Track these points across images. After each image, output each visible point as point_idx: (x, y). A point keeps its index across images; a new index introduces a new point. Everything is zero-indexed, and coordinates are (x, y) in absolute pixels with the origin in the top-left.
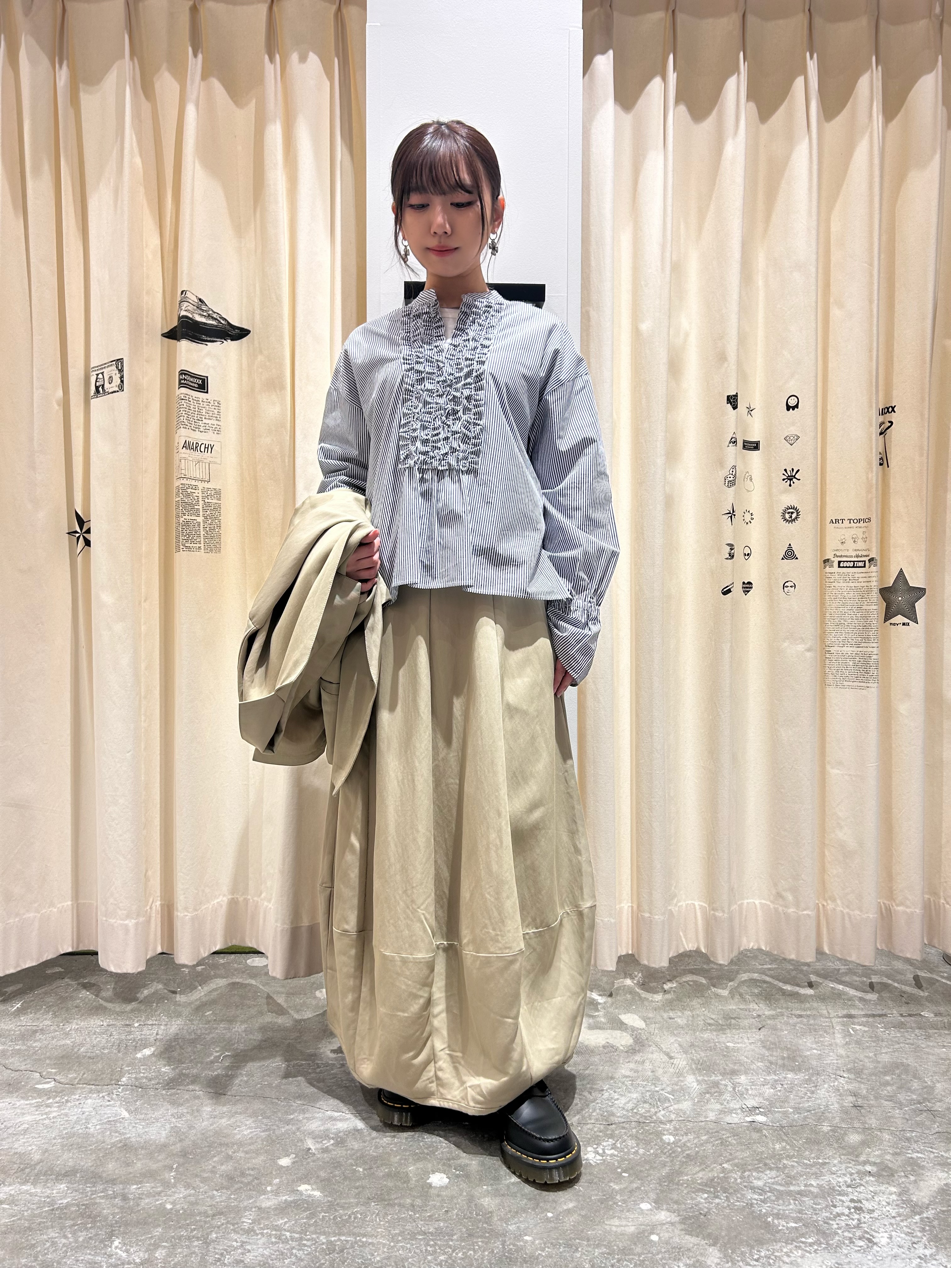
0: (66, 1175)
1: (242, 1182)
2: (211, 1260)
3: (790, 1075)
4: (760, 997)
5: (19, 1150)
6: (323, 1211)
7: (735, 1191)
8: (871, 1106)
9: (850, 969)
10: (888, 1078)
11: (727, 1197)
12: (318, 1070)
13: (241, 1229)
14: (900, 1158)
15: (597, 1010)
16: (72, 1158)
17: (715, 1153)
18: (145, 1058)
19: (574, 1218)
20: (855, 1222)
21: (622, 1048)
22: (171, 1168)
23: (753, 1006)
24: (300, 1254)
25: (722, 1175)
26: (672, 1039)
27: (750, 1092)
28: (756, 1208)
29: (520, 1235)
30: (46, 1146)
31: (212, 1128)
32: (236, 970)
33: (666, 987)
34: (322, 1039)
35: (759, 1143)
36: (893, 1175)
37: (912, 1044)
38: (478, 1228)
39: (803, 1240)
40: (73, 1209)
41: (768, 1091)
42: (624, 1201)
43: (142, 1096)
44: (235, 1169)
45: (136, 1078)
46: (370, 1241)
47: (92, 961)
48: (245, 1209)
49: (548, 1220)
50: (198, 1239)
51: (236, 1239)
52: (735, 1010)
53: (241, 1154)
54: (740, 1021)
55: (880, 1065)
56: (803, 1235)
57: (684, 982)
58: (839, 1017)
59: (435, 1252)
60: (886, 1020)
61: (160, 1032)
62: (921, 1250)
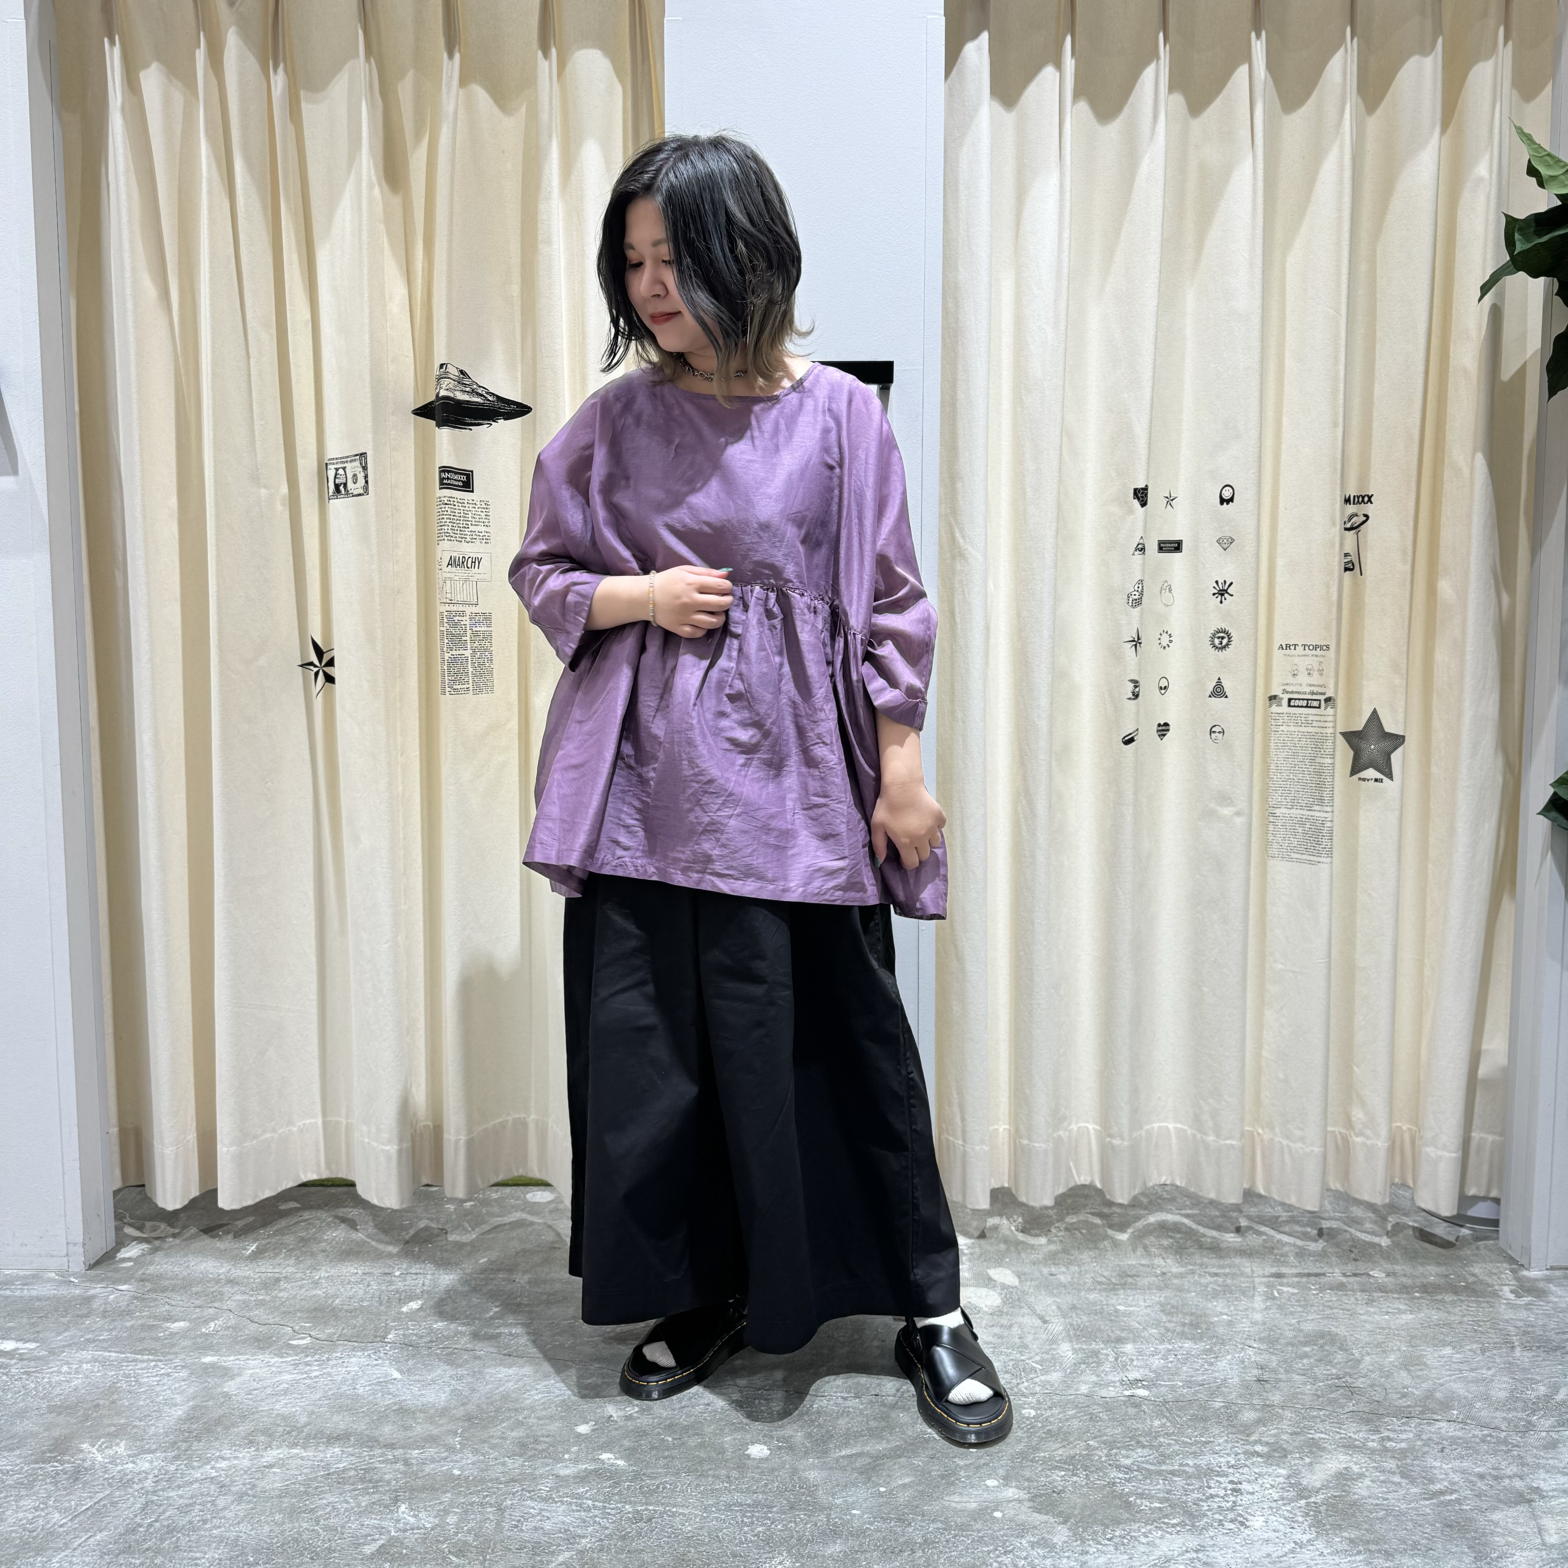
0: (338, 1438)
1: (536, 1450)
2: (507, 1526)
3: (1188, 1345)
4: (1170, 1250)
5: (281, 1412)
6: (627, 1480)
7: (1097, 1469)
8: (1278, 1381)
9: (1292, 1217)
10: (1307, 1349)
11: (1086, 1475)
13: (539, 1497)
14: (1298, 1439)
16: (343, 1421)
17: (1080, 1429)
18: (412, 1312)
19: (910, 1493)
20: (1228, 1505)
21: (986, 1309)
22: (456, 1433)
23: (1158, 1261)
24: (604, 1522)
25: (1085, 1452)
26: (1050, 1300)
27: (1135, 1363)
28: (1119, 1488)
29: (848, 1509)
30: (311, 1408)
31: (497, 1391)
32: (513, 1207)
33: (1053, 1229)
35: (1135, 1419)
36: (1285, 1456)
37: (1348, 1310)
38: (801, 1500)
39: (1166, 1520)
40: (352, 1473)
41: (1157, 1362)
42: (968, 1477)
43: (414, 1355)
44: (528, 1437)
45: (404, 1335)
46: (681, 1511)
48: (542, 1476)
49: (881, 1495)
50: (491, 1505)
51: (533, 1506)
52: (1134, 1266)
53: (532, 1421)
54: (1138, 1279)
55: (1302, 1334)
56: (1166, 1516)
58: (1265, 1276)
59: (752, 1523)
60: (1323, 1280)
61: (427, 1282)
62: (1298, 1536)
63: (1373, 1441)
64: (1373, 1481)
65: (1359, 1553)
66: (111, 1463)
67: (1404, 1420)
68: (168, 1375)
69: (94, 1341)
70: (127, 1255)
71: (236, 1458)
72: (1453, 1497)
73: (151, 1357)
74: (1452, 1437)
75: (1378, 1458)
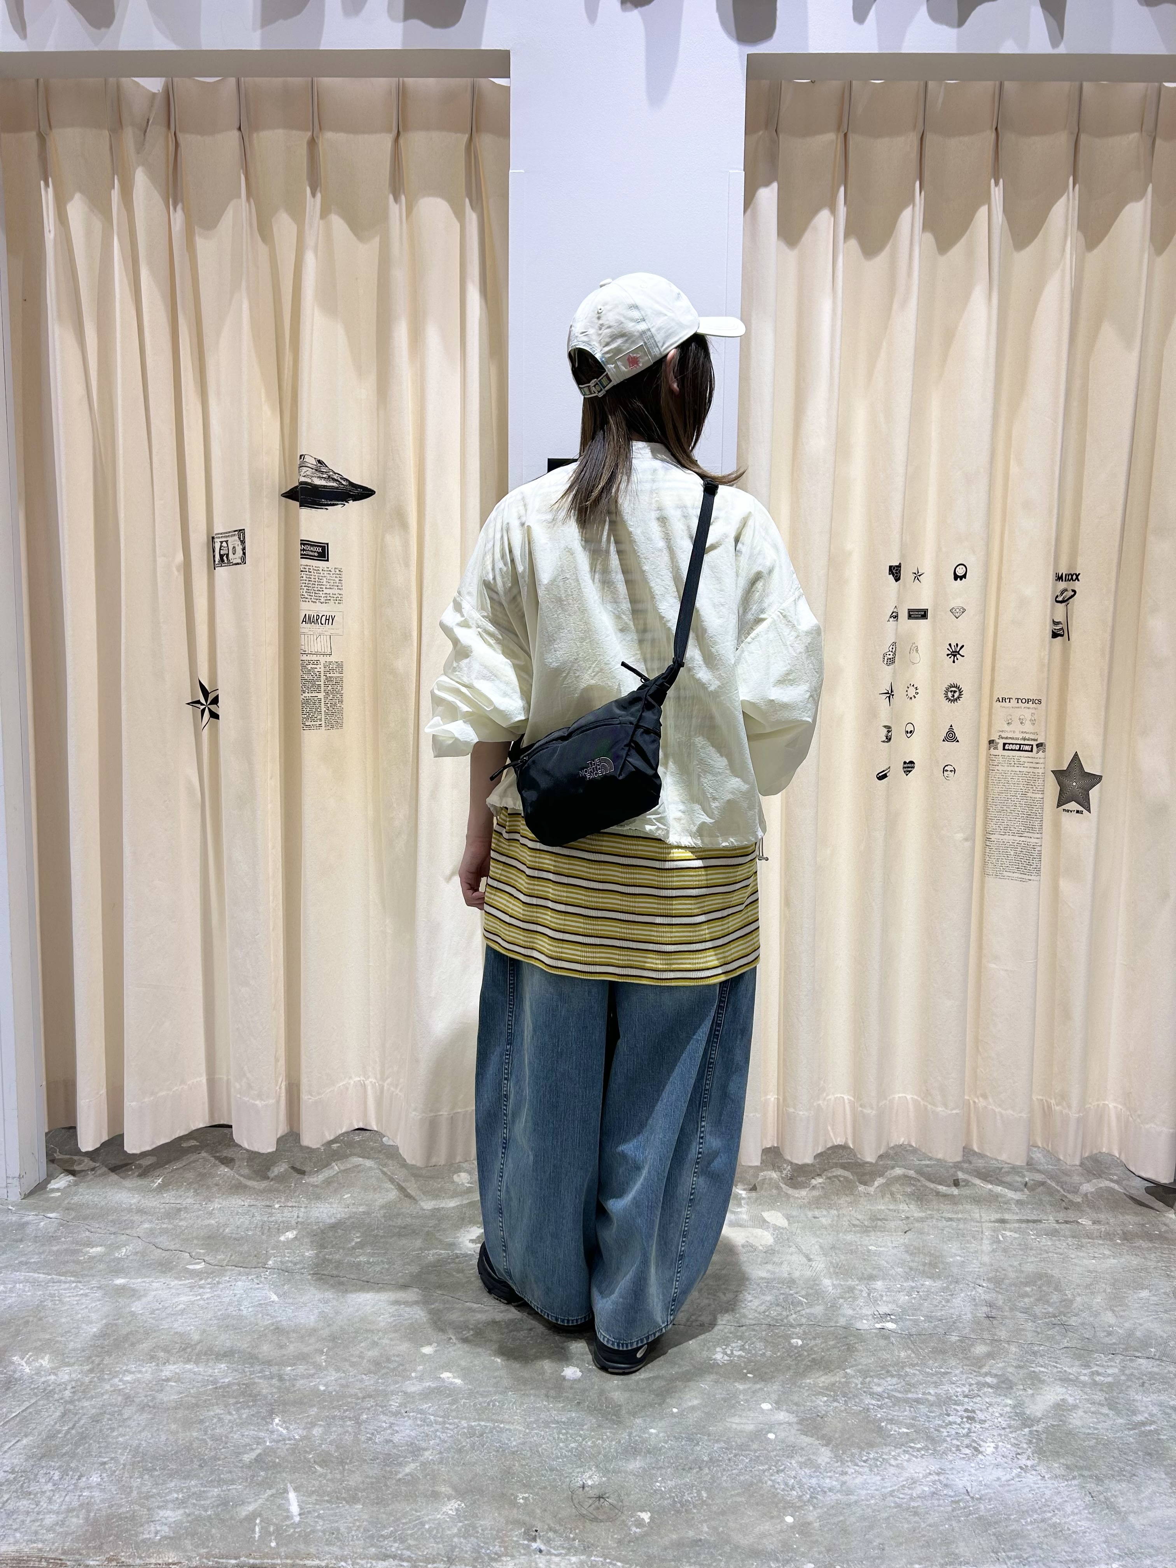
0: (225, 1355)
1: (388, 1368)
2: (363, 1438)
3: (928, 1283)
4: (912, 1197)
5: (178, 1330)
6: (463, 1398)
7: (854, 1396)
8: (1004, 1318)
10: (1028, 1289)
11: (845, 1401)
12: (457, 1260)
13: (389, 1412)
14: (1022, 1372)
15: (740, 1205)
16: (229, 1339)
17: (840, 1358)
18: (289, 1242)
19: (698, 1414)
20: (966, 1431)
21: (761, 1248)
22: (322, 1352)
23: (903, 1206)
24: (444, 1436)
25: (844, 1380)
26: (814, 1240)
27: (884, 1298)
28: (872, 1413)
29: (646, 1428)
30: (203, 1327)
31: (357, 1314)
32: (372, 1149)
33: (814, 1182)
34: (462, 1228)
35: (885, 1350)
36: (1011, 1388)
37: (1061, 1254)
39: (912, 1445)
40: (235, 1387)
41: (903, 1298)
42: (747, 1401)
43: (289, 1280)
44: (381, 1356)
45: (281, 1262)
46: (507, 1427)
47: (226, 1134)
48: (392, 1393)
49: (673, 1415)
50: (350, 1419)
51: (385, 1420)
52: (883, 1211)
53: (385, 1341)
54: (886, 1222)
55: (1023, 1275)
56: (912, 1441)
57: (834, 1176)
58: (991, 1222)
59: (567, 1439)
60: (1040, 1226)
61: (301, 1215)
62: (1023, 1461)
63: (1085, 1375)
64: (1085, 1412)
65: (1074, 1478)
66: (37, 1374)
67: (1111, 1356)
68: (86, 1295)
69: (26, 1263)
70: (56, 1186)
71: (140, 1372)
72: (1153, 1427)
73: (72, 1279)
74: (1150, 1373)
75: (1088, 1390)
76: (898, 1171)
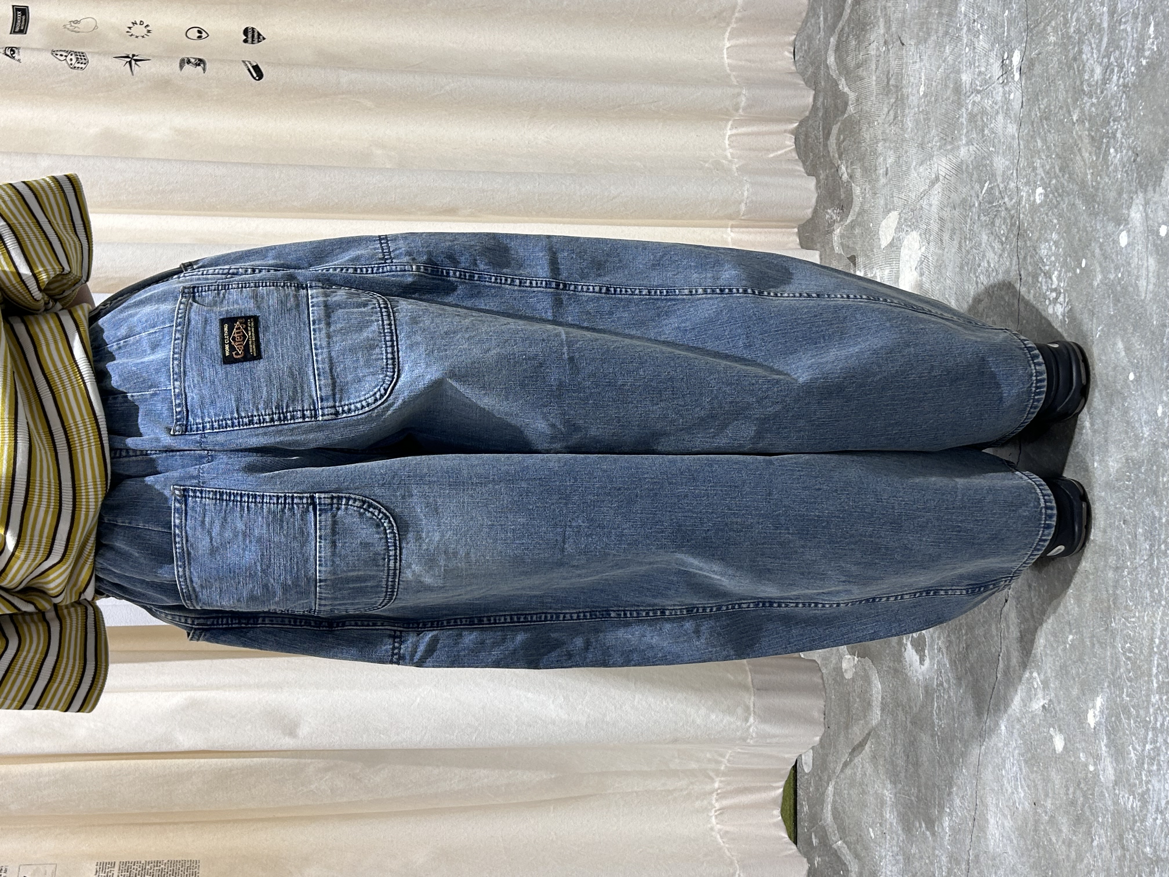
1: (1084, 806)
3: (962, 8)
4: (861, 38)
6: (1120, 696)
7: (1107, 108)
11: (1114, 121)
12: (945, 685)
13: (1141, 811)
17: (1059, 131)
19: (1136, 342)
21: (923, 249)
23: (873, 50)
25: (1087, 124)
26: (914, 174)
27: (983, 69)
28: (1130, 79)
29: (1156, 421)
31: (1015, 842)
33: (845, 176)
34: (907, 675)
35: (1048, 65)
38: (1145, 480)
41: (982, 43)
42: (1117, 268)
44: (1067, 813)
46: (1159, 633)
48: (1116, 803)
49: (1138, 379)
52: (878, 77)
53: (1049, 804)
54: (891, 72)
76: (831, 60)
